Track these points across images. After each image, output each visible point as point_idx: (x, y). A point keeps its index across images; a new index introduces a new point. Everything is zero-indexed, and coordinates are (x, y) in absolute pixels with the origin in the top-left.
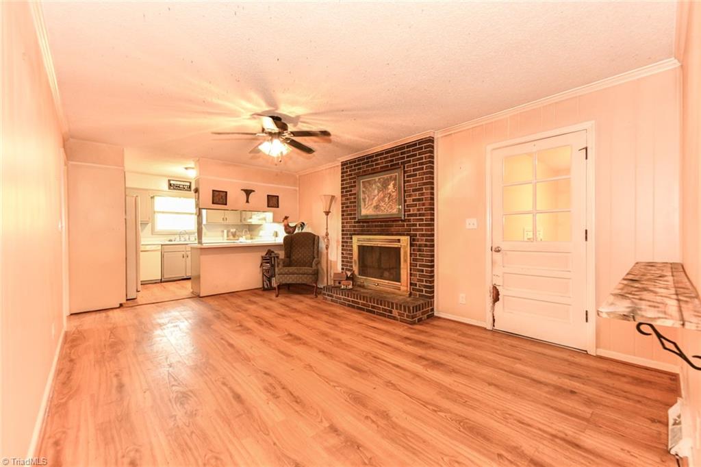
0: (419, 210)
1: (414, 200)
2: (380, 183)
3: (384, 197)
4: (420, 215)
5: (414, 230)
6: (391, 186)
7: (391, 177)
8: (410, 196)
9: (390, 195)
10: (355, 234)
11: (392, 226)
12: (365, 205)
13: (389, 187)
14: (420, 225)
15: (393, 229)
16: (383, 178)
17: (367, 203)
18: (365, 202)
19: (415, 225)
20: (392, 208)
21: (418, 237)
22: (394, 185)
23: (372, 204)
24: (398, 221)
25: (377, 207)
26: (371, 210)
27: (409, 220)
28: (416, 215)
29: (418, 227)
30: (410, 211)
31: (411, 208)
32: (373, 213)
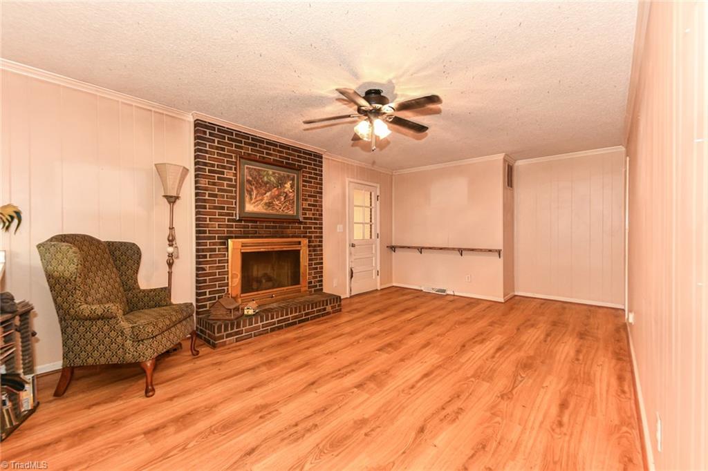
0: (313, 214)
1: (309, 205)
2: (274, 177)
3: (279, 195)
4: (315, 219)
5: (310, 232)
6: (288, 185)
7: (288, 176)
8: (306, 200)
9: (287, 195)
10: (231, 238)
11: (288, 228)
12: (251, 199)
13: (286, 185)
14: (315, 228)
15: (289, 231)
16: (279, 174)
17: (254, 197)
18: (251, 195)
19: (311, 228)
20: (288, 209)
21: (313, 239)
22: (292, 186)
23: (262, 200)
24: (294, 223)
25: (269, 204)
26: (260, 206)
27: (305, 223)
28: (311, 219)
29: (313, 230)
30: (306, 214)
31: (307, 212)
32: (264, 211)
